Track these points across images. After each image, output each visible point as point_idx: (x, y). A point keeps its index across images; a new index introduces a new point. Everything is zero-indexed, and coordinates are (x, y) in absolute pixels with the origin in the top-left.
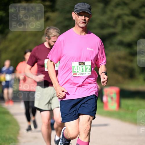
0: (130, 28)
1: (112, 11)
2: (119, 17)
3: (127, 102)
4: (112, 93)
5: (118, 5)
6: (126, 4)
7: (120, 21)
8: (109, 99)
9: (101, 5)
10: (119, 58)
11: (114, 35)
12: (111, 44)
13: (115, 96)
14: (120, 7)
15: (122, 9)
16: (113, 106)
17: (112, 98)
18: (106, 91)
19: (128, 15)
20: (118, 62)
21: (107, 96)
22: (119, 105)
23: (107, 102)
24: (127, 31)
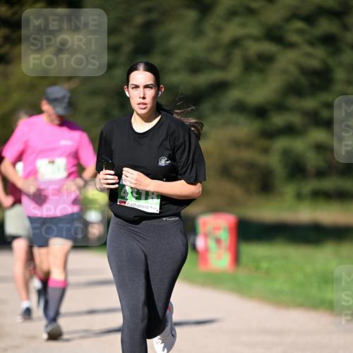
0: (261, 71)
1: (219, 29)
2: (236, 43)
3: (255, 251)
4: (218, 229)
5: (232, 14)
6: (251, 12)
7: (237, 54)
8: (212, 244)
9: (192, 15)
10: (237, 143)
11: (222, 87)
12: (216, 110)
13: (225, 236)
14: (237, 20)
15: (244, 25)
16: (220, 260)
17: (218, 241)
18: (205, 224)
19: (256, 39)
20: (233, 154)
21: (206, 236)
22: (236, 259)
23: (207, 250)
24: (255, 77)
